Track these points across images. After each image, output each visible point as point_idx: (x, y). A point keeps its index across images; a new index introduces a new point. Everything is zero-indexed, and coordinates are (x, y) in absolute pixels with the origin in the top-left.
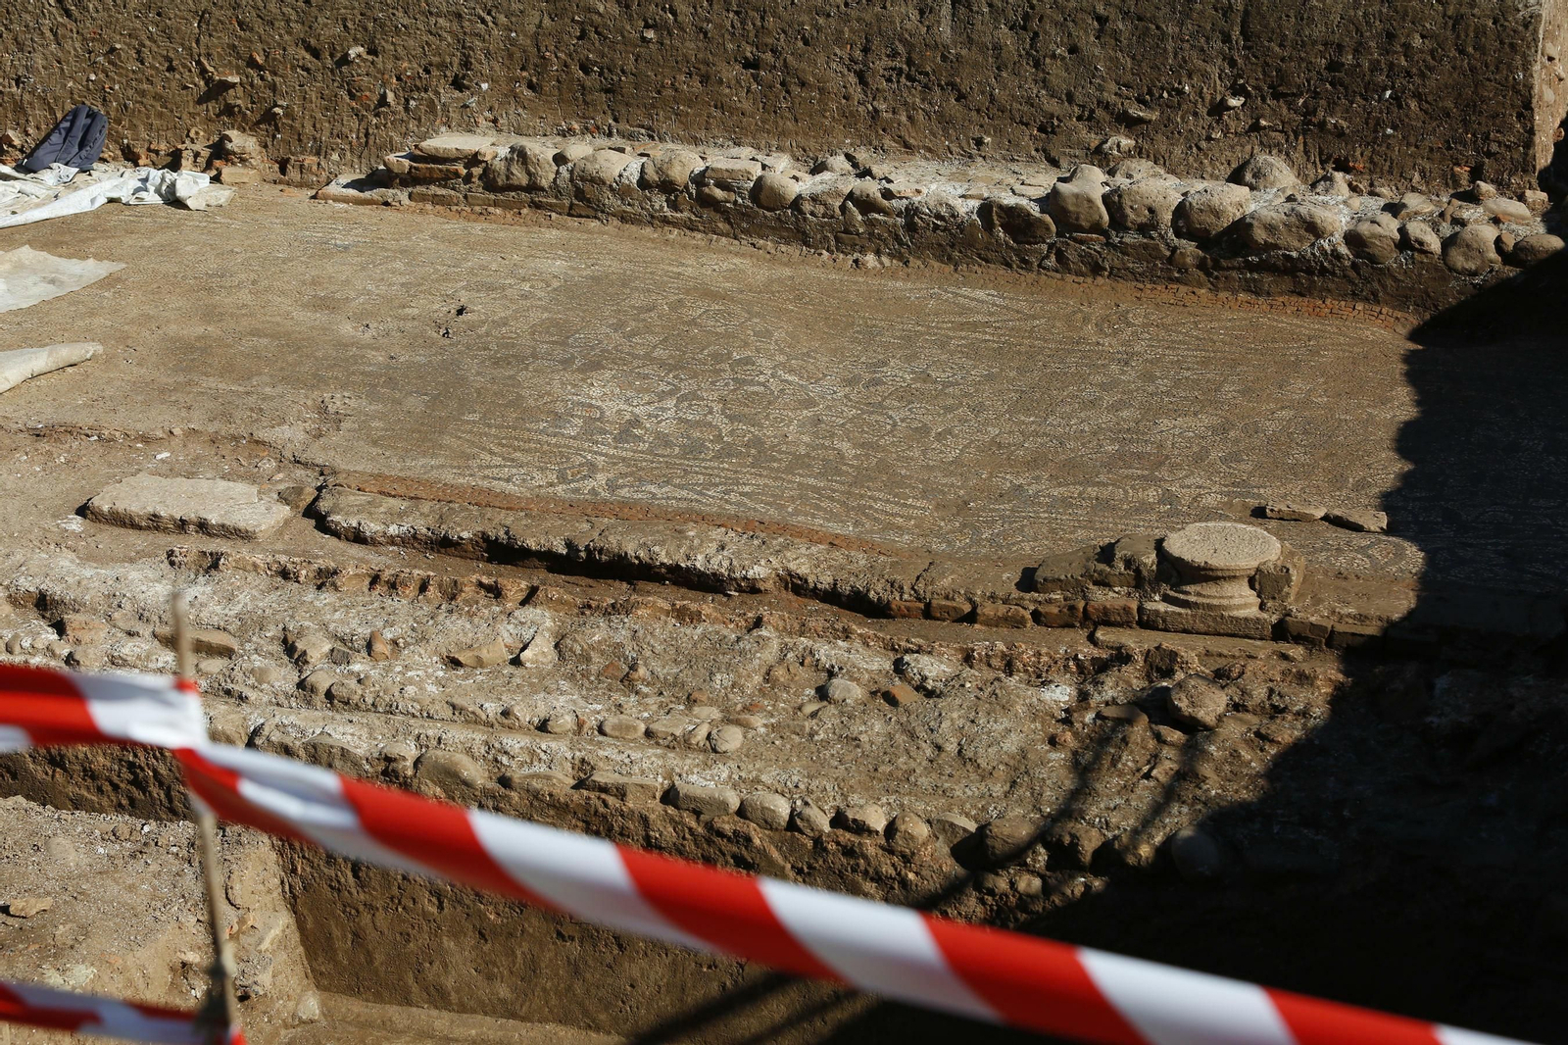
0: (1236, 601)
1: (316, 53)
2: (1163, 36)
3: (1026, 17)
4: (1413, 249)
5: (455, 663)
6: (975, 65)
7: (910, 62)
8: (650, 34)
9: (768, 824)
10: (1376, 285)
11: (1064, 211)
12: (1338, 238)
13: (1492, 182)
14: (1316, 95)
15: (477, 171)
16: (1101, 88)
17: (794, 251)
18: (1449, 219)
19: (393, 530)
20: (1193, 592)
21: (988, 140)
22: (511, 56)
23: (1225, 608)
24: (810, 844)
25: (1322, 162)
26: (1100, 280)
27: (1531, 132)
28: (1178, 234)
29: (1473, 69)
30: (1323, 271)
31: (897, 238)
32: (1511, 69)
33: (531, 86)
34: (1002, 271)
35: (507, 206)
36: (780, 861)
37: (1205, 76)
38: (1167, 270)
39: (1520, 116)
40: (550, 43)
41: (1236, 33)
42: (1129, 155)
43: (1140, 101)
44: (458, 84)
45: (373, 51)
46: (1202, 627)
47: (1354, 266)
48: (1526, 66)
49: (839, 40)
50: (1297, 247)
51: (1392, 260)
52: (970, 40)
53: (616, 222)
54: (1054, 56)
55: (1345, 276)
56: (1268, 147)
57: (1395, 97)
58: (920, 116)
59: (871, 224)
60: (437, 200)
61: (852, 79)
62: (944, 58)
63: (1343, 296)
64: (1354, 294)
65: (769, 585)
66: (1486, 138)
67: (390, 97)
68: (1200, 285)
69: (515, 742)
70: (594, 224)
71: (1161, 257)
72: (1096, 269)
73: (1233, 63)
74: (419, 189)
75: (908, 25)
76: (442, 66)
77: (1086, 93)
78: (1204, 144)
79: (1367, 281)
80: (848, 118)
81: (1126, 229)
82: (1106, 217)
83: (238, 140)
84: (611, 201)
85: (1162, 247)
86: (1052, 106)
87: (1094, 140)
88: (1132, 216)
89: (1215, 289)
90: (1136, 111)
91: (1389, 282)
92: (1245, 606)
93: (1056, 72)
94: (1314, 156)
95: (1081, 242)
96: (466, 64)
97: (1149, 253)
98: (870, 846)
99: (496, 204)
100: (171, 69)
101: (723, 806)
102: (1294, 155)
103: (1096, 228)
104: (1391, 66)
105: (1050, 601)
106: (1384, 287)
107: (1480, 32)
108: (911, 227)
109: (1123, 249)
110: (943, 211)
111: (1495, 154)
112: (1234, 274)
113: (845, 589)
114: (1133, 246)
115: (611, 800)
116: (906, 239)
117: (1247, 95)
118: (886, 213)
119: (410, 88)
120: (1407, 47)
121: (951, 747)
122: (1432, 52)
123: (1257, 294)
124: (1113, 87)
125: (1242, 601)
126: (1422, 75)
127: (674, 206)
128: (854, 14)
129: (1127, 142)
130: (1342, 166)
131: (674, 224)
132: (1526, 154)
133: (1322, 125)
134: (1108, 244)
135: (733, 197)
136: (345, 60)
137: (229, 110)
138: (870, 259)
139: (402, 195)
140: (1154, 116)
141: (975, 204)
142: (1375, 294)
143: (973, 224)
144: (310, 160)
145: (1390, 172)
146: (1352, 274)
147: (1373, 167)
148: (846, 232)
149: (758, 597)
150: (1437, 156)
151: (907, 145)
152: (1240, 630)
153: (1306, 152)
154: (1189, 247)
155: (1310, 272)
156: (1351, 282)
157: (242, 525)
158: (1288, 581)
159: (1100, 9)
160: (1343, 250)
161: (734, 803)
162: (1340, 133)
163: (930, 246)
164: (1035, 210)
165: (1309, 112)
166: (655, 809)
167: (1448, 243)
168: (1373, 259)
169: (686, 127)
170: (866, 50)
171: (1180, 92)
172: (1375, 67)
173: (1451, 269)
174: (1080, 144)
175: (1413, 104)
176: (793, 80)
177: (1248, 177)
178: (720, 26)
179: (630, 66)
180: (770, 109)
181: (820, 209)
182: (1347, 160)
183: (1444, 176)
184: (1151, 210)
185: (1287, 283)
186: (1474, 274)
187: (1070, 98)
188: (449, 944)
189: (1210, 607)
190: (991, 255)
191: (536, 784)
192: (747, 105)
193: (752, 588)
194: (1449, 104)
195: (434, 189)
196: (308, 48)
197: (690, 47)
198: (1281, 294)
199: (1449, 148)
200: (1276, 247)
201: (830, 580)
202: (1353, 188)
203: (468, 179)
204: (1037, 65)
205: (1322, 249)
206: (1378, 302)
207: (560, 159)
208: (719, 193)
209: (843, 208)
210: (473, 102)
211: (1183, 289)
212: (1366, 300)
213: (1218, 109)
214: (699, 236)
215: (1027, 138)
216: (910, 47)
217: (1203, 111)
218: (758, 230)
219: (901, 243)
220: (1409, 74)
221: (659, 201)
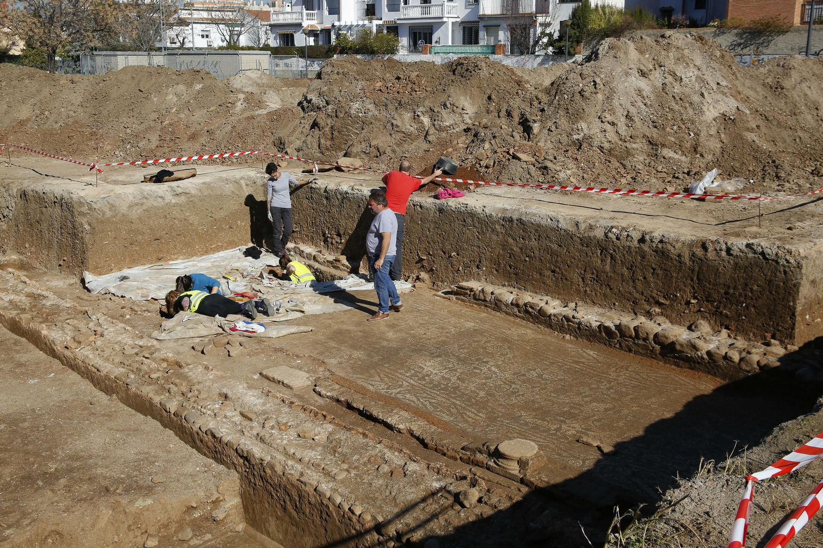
0: (512, 468)
1: (445, 253)
2: (672, 277)
3: (632, 266)
4: (728, 360)
5: (299, 436)
6: (615, 280)
7: (597, 276)
8: (527, 259)
9: (334, 504)
10: (715, 370)
11: (622, 330)
12: (704, 352)
13: (779, 340)
14: (720, 302)
15: (472, 293)
16: (652, 292)
17: (548, 330)
18: (746, 351)
19: (328, 394)
20: (501, 462)
21: (617, 304)
22: (491, 260)
23: (508, 469)
24: (342, 513)
25: (721, 325)
26: (631, 354)
27: (794, 324)
28: (655, 343)
29: (774, 299)
30: (698, 363)
31: (576, 331)
32: (789, 301)
33: (496, 270)
34: (603, 346)
35: (478, 305)
36: (335, 516)
37: (685, 291)
38: (651, 354)
39: (791, 318)
40: (502, 258)
41: (695, 278)
42: (658, 314)
43: (664, 297)
44: (478, 267)
45: (458, 255)
46: (501, 473)
47: (709, 362)
48: (794, 301)
49: (577, 267)
50: (690, 353)
51: (722, 363)
52: (615, 272)
53: (505, 314)
54: (638, 279)
55: (706, 366)
56: (704, 318)
57: (747, 307)
58: (598, 294)
59: (569, 325)
60: (462, 300)
61: (580, 279)
62: (607, 276)
63: (705, 372)
64: (708, 372)
65: (405, 431)
66: (778, 324)
67: (461, 269)
68: (661, 361)
69: (290, 463)
70: (499, 314)
71: (650, 350)
72: (630, 351)
73: (694, 288)
74: (459, 296)
75: (597, 264)
76: (474, 261)
77: (647, 292)
78: (682, 314)
79: (713, 368)
80: (578, 291)
81: (640, 339)
82: (634, 334)
83: (423, 275)
84: (503, 307)
85: (650, 346)
86: (637, 295)
87: (648, 308)
88: (641, 335)
89: (665, 363)
90: (662, 300)
91: (720, 370)
92: (514, 470)
93: (639, 285)
94: (718, 323)
95: (626, 341)
96: (480, 262)
97: (645, 348)
98: (354, 519)
99: (476, 304)
100: (411, 253)
101: (325, 495)
102: (712, 322)
103: (631, 337)
104: (746, 295)
105: (466, 454)
106: (718, 371)
107: (778, 286)
108: (579, 328)
109: (638, 345)
110: (588, 325)
111: (780, 331)
112: (671, 359)
113: (421, 437)
114: (641, 345)
115: (303, 486)
116: (578, 332)
117: (698, 299)
118: (573, 323)
119: (466, 266)
120: (752, 290)
121: (393, 494)
122: (760, 292)
123: (678, 367)
124: (655, 291)
125: (514, 468)
126: (756, 300)
127: (519, 312)
128: (582, 259)
129: (658, 310)
130: (727, 328)
131: (519, 317)
132: (791, 332)
133: (721, 313)
134: (634, 343)
135: (534, 311)
136: (450, 256)
137: (423, 266)
138: (568, 337)
139: (454, 297)
140: (668, 303)
141: (598, 324)
142: (715, 373)
143: (596, 330)
144: (440, 284)
145: (743, 332)
146: (708, 365)
147: (737, 330)
148: (562, 327)
149: (401, 434)
150: (759, 328)
151: (594, 303)
152: (512, 477)
153: (716, 321)
154: (658, 347)
155: (694, 362)
156: (707, 368)
157: (291, 385)
158: (528, 465)
159: (654, 266)
160: (705, 356)
161: (328, 495)
162: (727, 316)
163: (584, 335)
164: (613, 329)
165: (718, 308)
166: (312, 491)
167: (741, 359)
168: (715, 361)
169: (534, 288)
170: (585, 271)
171: (676, 296)
172: (740, 295)
173: (741, 369)
174: (644, 309)
175: (753, 309)
176: (564, 278)
177: (693, 327)
178: (545, 259)
179: (521, 268)
180: (557, 286)
181: (556, 319)
182: (729, 326)
183: (761, 336)
184: (647, 334)
185: (687, 365)
186: (749, 372)
187: (642, 294)
188: (270, 518)
189: (504, 468)
190: (601, 341)
191: (289, 476)
192: (551, 284)
193: (399, 431)
194: (765, 311)
195: (462, 297)
196: (443, 251)
197: (537, 264)
198: (686, 368)
199: (764, 326)
200: (683, 352)
201: (419, 433)
202: (729, 336)
203: (470, 295)
204: (634, 282)
205: (698, 355)
206: (716, 376)
207: (492, 293)
208: (530, 310)
209: (562, 319)
210: (481, 273)
211: (655, 361)
212: (712, 375)
213: (688, 303)
214: (525, 322)
215: (629, 305)
216: (597, 272)
217: (683, 303)
218: (540, 323)
219: (577, 333)
220: (752, 299)
221: (516, 310)
